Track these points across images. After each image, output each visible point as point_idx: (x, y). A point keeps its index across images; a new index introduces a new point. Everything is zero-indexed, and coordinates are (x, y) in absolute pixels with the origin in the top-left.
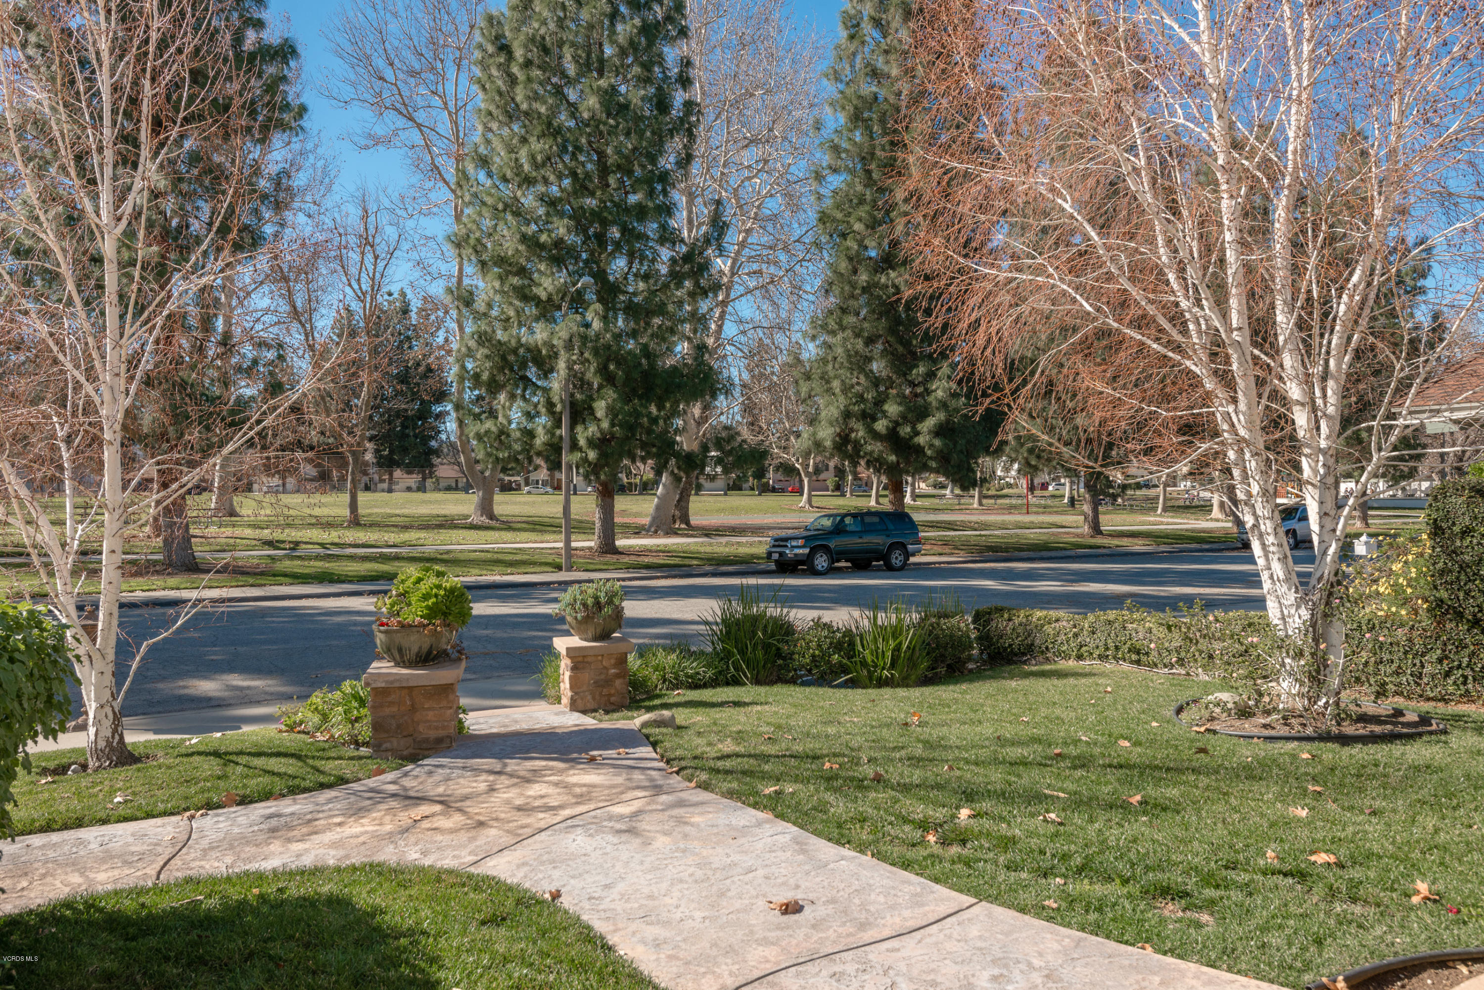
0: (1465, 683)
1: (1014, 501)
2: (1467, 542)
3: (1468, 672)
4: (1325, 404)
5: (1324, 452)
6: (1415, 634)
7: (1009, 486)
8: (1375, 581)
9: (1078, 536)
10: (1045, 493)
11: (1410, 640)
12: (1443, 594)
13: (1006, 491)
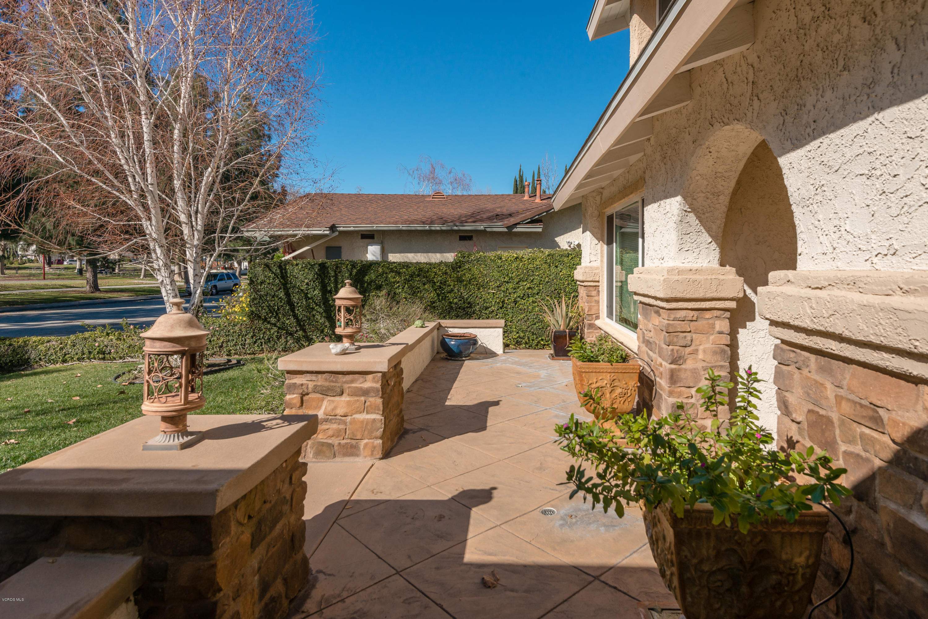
0: (261, 345)
1: (33, 272)
2: (263, 287)
3: (263, 341)
4: (197, 224)
5: (196, 247)
6: (243, 327)
7: (31, 261)
8: (234, 306)
9: (82, 292)
10: (60, 266)
11: (240, 330)
12: (254, 309)
13: (27, 265)
